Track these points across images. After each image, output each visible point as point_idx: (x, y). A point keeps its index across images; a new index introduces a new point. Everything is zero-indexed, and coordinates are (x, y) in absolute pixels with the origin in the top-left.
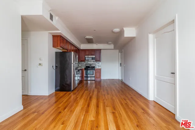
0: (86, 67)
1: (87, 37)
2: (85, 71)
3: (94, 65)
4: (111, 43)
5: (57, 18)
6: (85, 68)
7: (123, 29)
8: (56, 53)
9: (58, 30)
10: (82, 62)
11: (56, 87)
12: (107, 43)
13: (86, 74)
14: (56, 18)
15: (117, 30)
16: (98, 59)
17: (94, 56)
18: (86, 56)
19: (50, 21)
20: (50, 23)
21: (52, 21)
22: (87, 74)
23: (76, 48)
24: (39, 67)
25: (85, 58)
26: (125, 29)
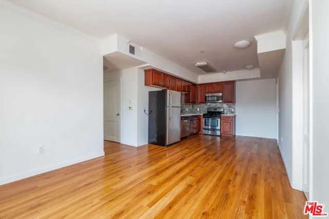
0: (208, 112)
1: (198, 64)
2: (204, 119)
3: (222, 110)
4: (251, 66)
5: (141, 48)
6: (204, 115)
7: (254, 38)
8: (150, 93)
9: (145, 63)
10: (201, 104)
11: (149, 138)
12: (244, 68)
13: (205, 125)
14: (139, 49)
15: (242, 43)
16: (229, 99)
17: (221, 94)
18: (207, 95)
19: (131, 55)
20: (131, 57)
21: (134, 54)
22: (207, 124)
23: (189, 82)
24: (129, 111)
25: (206, 97)
26: (257, 37)
